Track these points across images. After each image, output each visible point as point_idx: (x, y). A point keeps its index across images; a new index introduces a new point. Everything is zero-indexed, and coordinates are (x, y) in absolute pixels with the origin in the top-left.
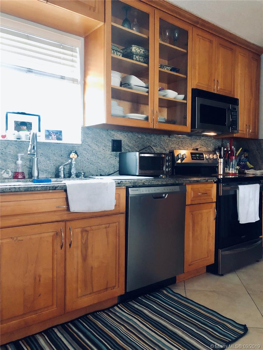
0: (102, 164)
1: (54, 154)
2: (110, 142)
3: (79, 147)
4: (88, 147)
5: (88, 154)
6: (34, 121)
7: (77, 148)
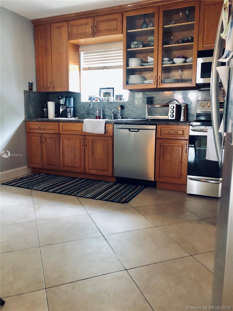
0: (140, 113)
1: (114, 107)
2: (146, 98)
3: (126, 103)
4: (131, 103)
5: (131, 107)
6: (111, 91)
7: (125, 103)
